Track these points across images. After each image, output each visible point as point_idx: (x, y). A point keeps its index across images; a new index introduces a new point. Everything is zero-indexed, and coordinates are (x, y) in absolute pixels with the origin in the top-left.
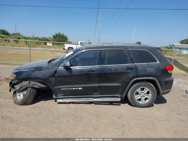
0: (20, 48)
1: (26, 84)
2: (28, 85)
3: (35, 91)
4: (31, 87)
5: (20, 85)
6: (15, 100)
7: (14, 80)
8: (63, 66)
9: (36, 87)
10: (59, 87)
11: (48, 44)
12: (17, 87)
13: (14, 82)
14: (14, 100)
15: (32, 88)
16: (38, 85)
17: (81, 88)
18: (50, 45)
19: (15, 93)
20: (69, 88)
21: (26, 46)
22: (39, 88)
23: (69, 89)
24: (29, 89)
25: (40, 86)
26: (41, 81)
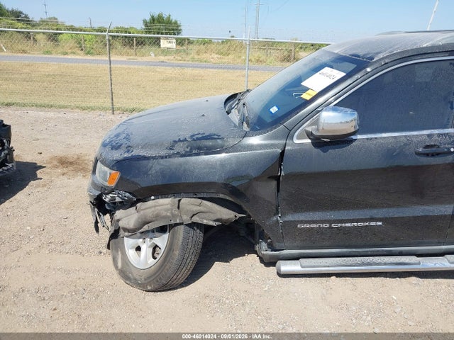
0: (66, 56)
1: (167, 210)
2: (174, 216)
3: (199, 235)
4: (187, 225)
5: (142, 212)
6: (120, 265)
7: (112, 191)
8: (310, 135)
9: (205, 222)
10: (289, 218)
11: (164, 44)
12: (127, 217)
13: (113, 198)
14: (116, 267)
15: (193, 225)
16: (214, 213)
17: (380, 223)
18: (169, 45)
19: (115, 235)
20: (330, 222)
21: (80, 52)
22: (218, 223)
23: (331, 228)
24: (181, 230)
25: (219, 216)
26: (221, 196)
